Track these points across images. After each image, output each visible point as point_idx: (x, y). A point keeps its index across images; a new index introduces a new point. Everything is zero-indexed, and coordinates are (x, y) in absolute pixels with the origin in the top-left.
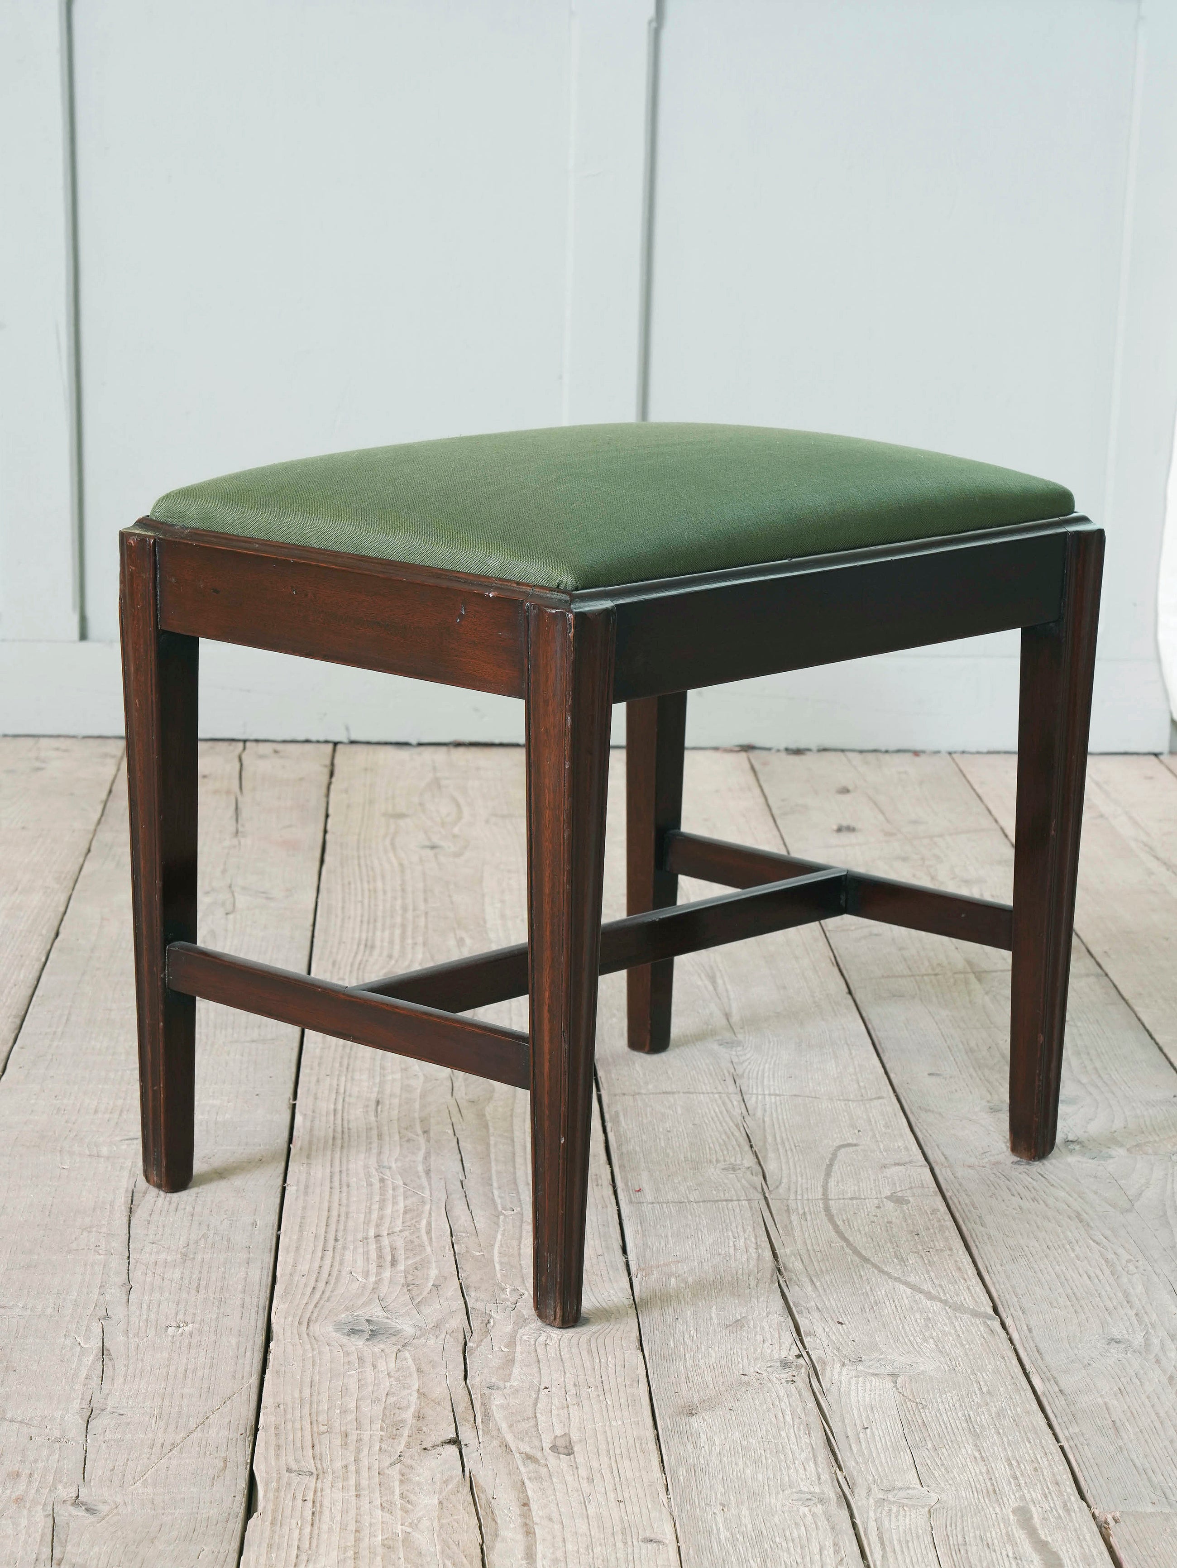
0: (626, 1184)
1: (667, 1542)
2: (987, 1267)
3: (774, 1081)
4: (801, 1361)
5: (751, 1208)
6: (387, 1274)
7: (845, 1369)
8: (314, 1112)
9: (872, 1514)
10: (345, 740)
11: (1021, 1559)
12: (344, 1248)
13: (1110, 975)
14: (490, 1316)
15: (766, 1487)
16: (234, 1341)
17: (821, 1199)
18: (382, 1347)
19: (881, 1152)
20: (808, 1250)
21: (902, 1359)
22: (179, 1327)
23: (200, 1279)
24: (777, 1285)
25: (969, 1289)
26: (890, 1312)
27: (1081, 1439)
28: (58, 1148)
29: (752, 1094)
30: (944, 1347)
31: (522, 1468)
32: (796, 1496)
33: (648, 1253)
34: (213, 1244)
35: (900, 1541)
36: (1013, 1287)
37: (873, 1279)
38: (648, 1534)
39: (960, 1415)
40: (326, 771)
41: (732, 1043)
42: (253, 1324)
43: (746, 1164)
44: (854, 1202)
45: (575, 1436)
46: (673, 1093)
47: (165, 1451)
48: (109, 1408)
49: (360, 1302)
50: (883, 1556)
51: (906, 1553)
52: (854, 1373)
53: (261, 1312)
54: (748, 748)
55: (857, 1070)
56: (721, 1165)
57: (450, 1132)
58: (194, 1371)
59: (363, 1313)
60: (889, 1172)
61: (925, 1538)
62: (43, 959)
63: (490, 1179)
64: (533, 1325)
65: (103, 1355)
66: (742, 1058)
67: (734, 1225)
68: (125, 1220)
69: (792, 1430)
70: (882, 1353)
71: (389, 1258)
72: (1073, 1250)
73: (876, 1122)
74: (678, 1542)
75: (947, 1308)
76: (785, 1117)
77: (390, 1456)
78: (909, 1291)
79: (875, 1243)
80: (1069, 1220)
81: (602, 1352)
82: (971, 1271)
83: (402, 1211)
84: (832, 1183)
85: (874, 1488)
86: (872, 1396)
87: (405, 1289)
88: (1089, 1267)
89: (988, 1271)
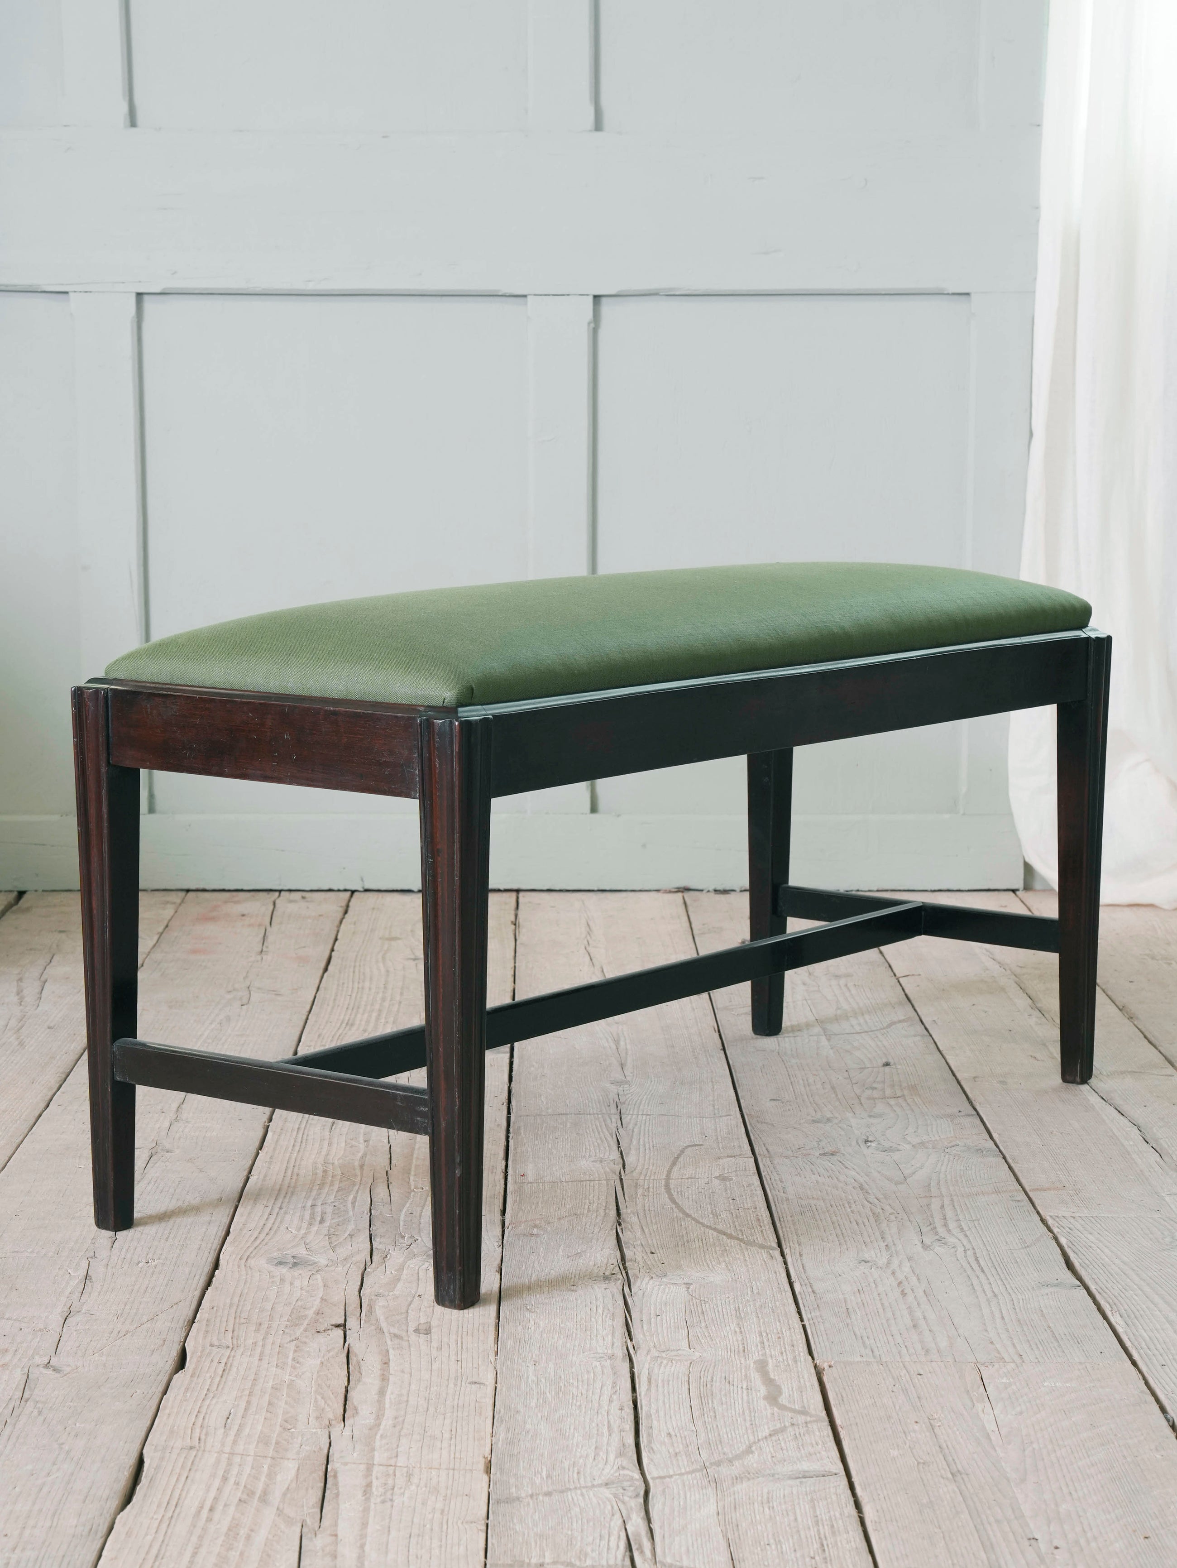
0: (515, 1172)
1: (487, 1383)
2: (779, 1218)
3: (648, 1106)
4: (619, 1277)
5: (608, 1185)
6: (315, 1228)
7: (651, 1282)
8: (281, 1130)
9: (647, 1365)
10: (361, 889)
11: (751, 1389)
12: (286, 1213)
13: (933, 1036)
14: (388, 1253)
15: (572, 1352)
16: (187, 1270)
17: (664, 1179)
18: (301, 1272)
19: (719, 1149)
20: (645, 1210)
21: (697, 1274)
22: (148, 1262)
23: (169, 1233)
24: (615, 1231)
25: (762, 1231)
26: (697, 1246)
27: (819, 1319)
28: (78, 1155)
29: (629, 1114)
30: (732, 1267)
31: (389, 1342)
32: (593, 1357)
33: (520, 1213)
35: (663, 1381)
36: (796, 1230)
37: (690, 1227)
38: (474, 1380)
39: (732, 1307)
41: (621, 1082)
42: (205, 1260)
43: (612, 1157)
44: (690, 1180)
45: (434, 1323)
46: (566, 1114)
47: (120, 1335)
48: (83, 1311)
49: (290, 1246)
50: (647, 1390)
51: (666, 1388)
52: (658, 1283)
53: (212, 1252)
54: (687, 889)
55: (716, 1098)
56: (592, 1159)
57: (386, 1141)
58: (153, 1288)
59: (290, 1252)
60: (721, 1162)
61: (683, 1379)
63: (410, 1169)
64: (420, 1258)
65: (86, 1279)
66: (628, 1092)
67: (592, 1195)
69: (600, 1318)
70: (683, 1271)
71: (319, 1219)
72: (850, 1207)
73: (720, 1131)
74: (496, 1384)
75: (741, 1244)
76: (650, 1129)
77: (290, 1337)
78: (715, 1234)
79: (699, 1205)
80: (853, 1189)
82: (767, 1220)
83: (336, 1190)
84: (675, 1169)
85: (653, 1351)
86: (668, 1296)
87: (327, 1237)
88: (859, 1217)
89: (780, 1220)
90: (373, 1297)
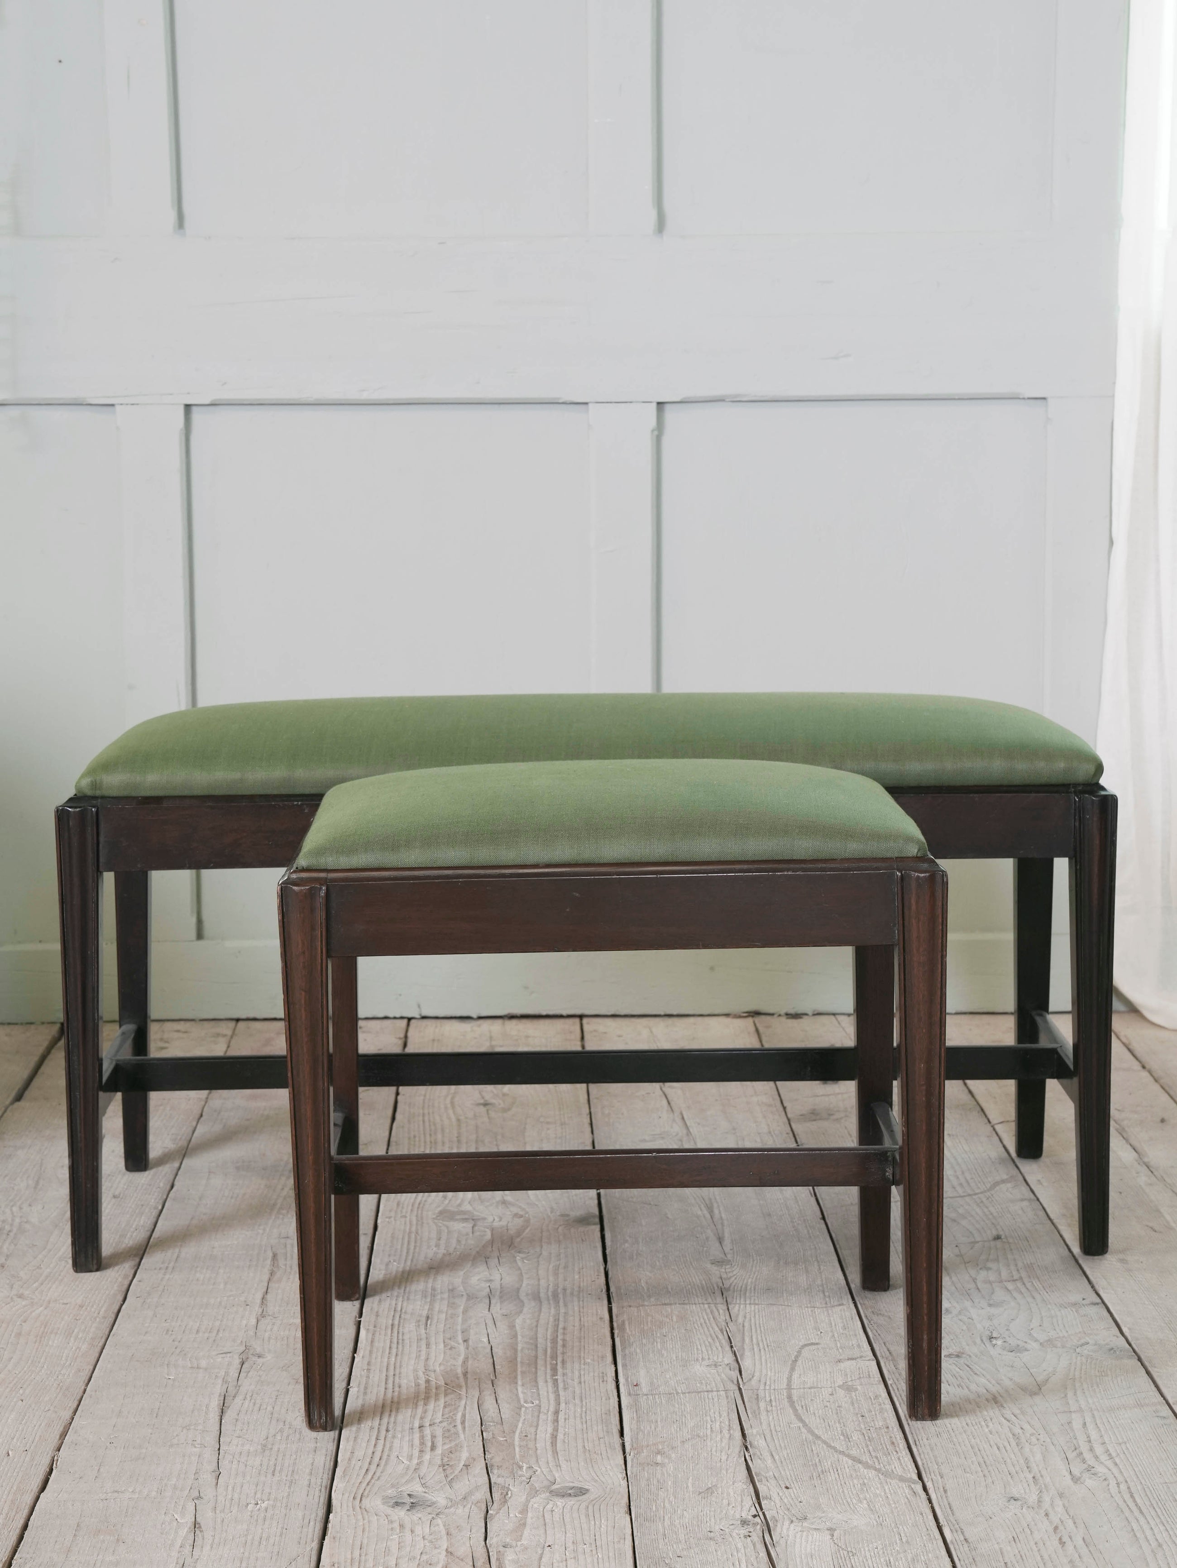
0: (627, 1380)
2: (915, 1441)
3: (755, 1293)
4: (757, 1519)
5: (727, 1397)
6: (427, 1457)
7: (792, 1525)
8: (375, 1327)
10: (418, 1016)
12: (394, 1437)
13: (1041, 1200)
14: (509, 1489)
16: (300, 1514)
17: (786, 1389)
18: (420, 1515)
19: (838, 1349)
20: (771, 1430)
21: (840, 1516)
22: (258, 1504)
23: (275, 1465)
24: (743, 1459)
25: (899, 1459)
26: (834, 1478)
28: (166, 1362)
29: (736, 1304)
30: (874, 1507)
33: (641, 1436)
34: (288, 1436)
36: (935, 1457)
37: (822, 1452)
39: (882, 1560)
40: (401, 1043)
41: (722, 1262)
42: (317, 1501)
43: (726, 1362)
44: (812, 1390)
46: (671, 1304)
49: (404, 1481)
52: (800, 1529)
53: (323, 1490)
54: (756, 1014)
55: (824, 1282)
56: (706, 1362)
57: (485, 1340)
58: (268, 1539)
59: (407, 1489)
60: (842, 1365)
62: (160, 1208)
63: (516, 1378)
64: (543, 1496)
65: (195, 1527)
66: (731, 1274)
67: (712, 1411)
68: (217, 1419)
70: (824, 1512)
71: (429, 1444)
72: (987, 1426)
73: (835, 1325)
75: (880, 1475)
76: (761, 1323)
78: (850, 1462)
79: (827, 1424)
80: (986, 1402)
81: (597, 1516)
82: (902, 1444)
83: (442, 1406)
84: (795, 1376)
86: (813, 1546)
87: (441, 1469)
88: (998, 1439)
89: (916, 1444)
90: (501, 1549)
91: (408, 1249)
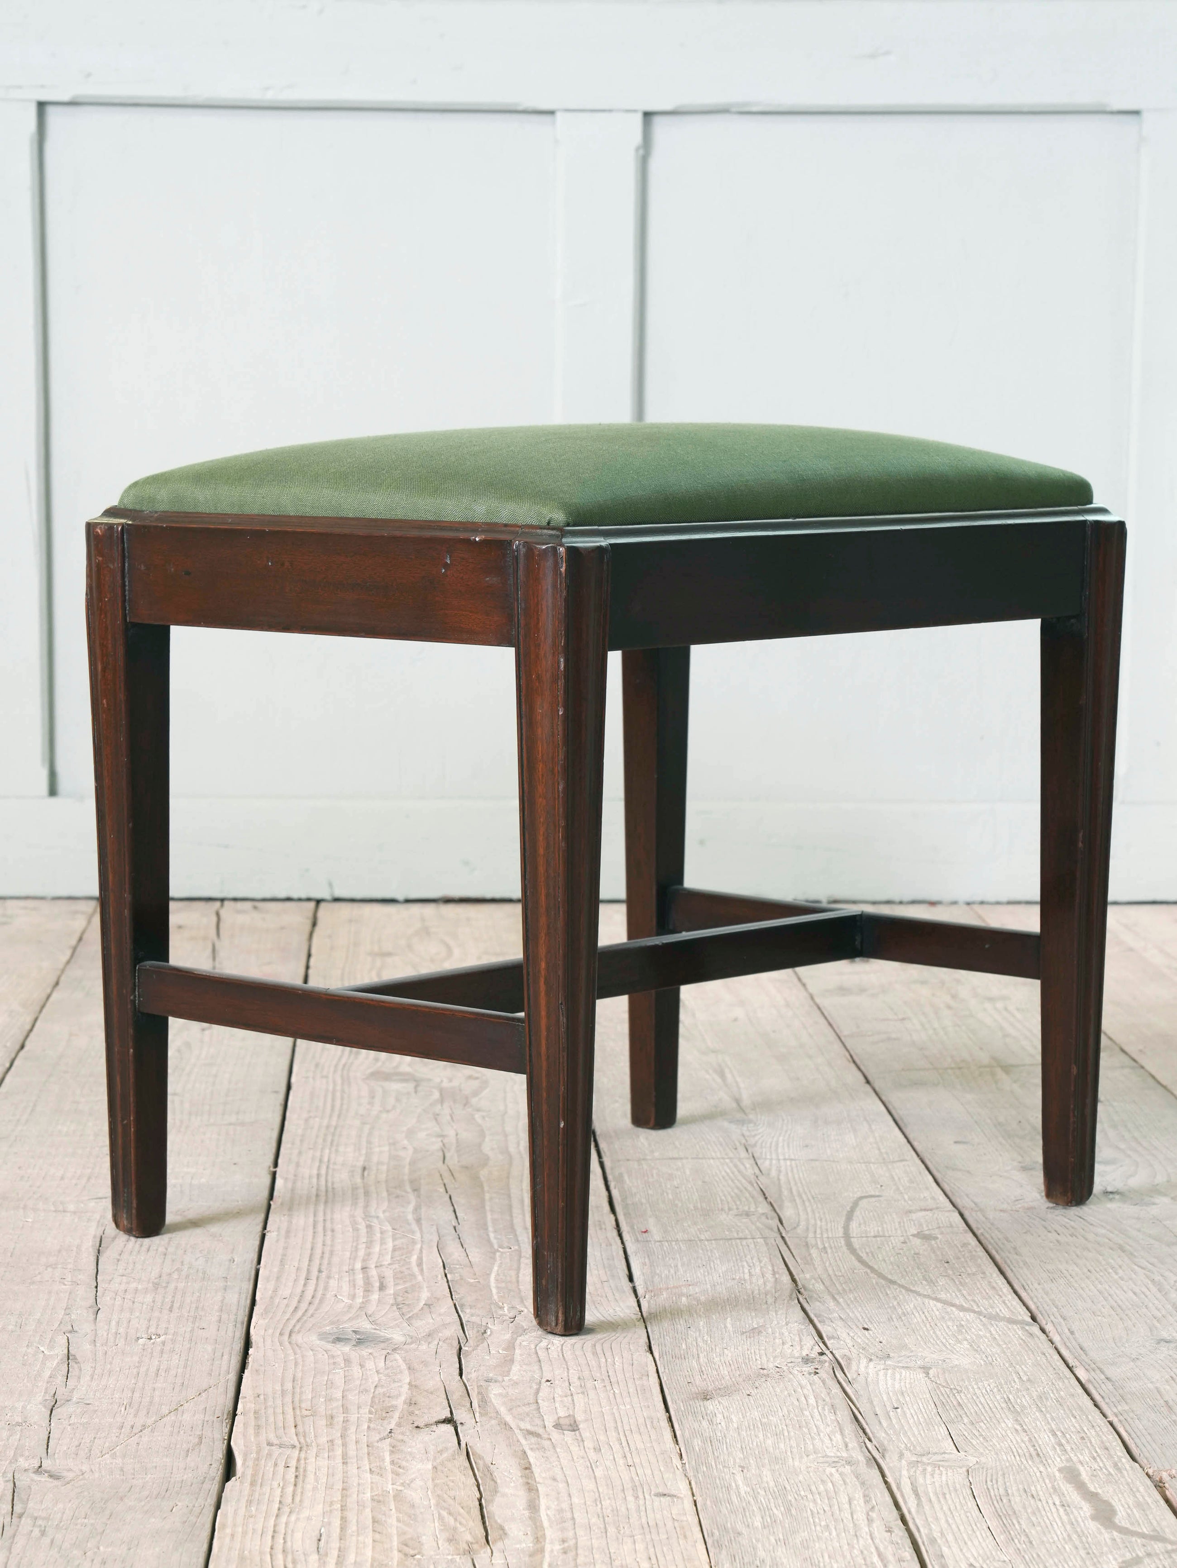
0: (632, 1228)
1: (682, 1496)
2: (1023, 1286)
3: (789, 1149)
4: (824, 1358)
5: (767, 1244)
6: (375, 1296)
7: (872, 1365)
8: (295, 1176)
9: (905, 1473)
10: (329, 899)
11: (1069, 1506)
12: (329, 1277)
14: (487, 1327)
15: (789, 1453)
16: (209, 1348)
17: (843, 1237)
18: (370, 1351)
19: (906, 1201)
20: (829, 1275)
21: (933, 1356)
22: (150, 1339)
23: (173, 1302)
24: (797, 1301)
25: (1004, 1303)
26: (920, 1321)
27: (1131, 1415)
28: (22, 1206)
29: (766, 1159)
30: (979, 1347)
31: (523, 1442)
32: (821, 1460)
33: (656, 1279)
34: (187, 1277)
35: (936, 1494)
36: (1053, 1301)
37: (901, 1296)
38: (661, 1490)
39: (998, 1397)
40: (309, 923)
41: (743, 1121)
42: (231, 1336)
43: (760, 1210)
44: (878, 1239)
45: (580, 1417)
46: (681, 1159)
47: (135, 1430)
48: (74, 1399)
49: (346, 1318)
50: (918, 1505)
51: (943, 1502)
52: (882, 1367)
53: (239, 1325)
55: (879, 1140)
56: (735, 1212)
57: (442, 1190)
58: (167, 1370)
59: (349, 1326)
60: (914, 1216)
61: (964, 1491)
62: (8, 1065)
63: (485, 1224)
64: (534, 1334)
65: (68, 1359)
66: (754, 1133)
67: (749, 1257)
68: (93, 1259)
69: (816, 1410)
70: (912, 1351)
71: (377, 1285)
72: (1117, 1273)
73: (899, 1179)
74: (693, 1495)
75: (981, 1317)
76: (801, 1176)
77: (379, 1433)
78: (939, 1305)
79: (902, 1270)
80: (1111, 1251)
81: (608, 1354)
82: (1006, 1289)
83: (391, 1249)
84: (854, 1225)
85: (907, 1454)
86: (903, 1384)
87: (395, 1308)
89: (1025, 1289)
90: (483, 1383)
91: (333, 1107)
